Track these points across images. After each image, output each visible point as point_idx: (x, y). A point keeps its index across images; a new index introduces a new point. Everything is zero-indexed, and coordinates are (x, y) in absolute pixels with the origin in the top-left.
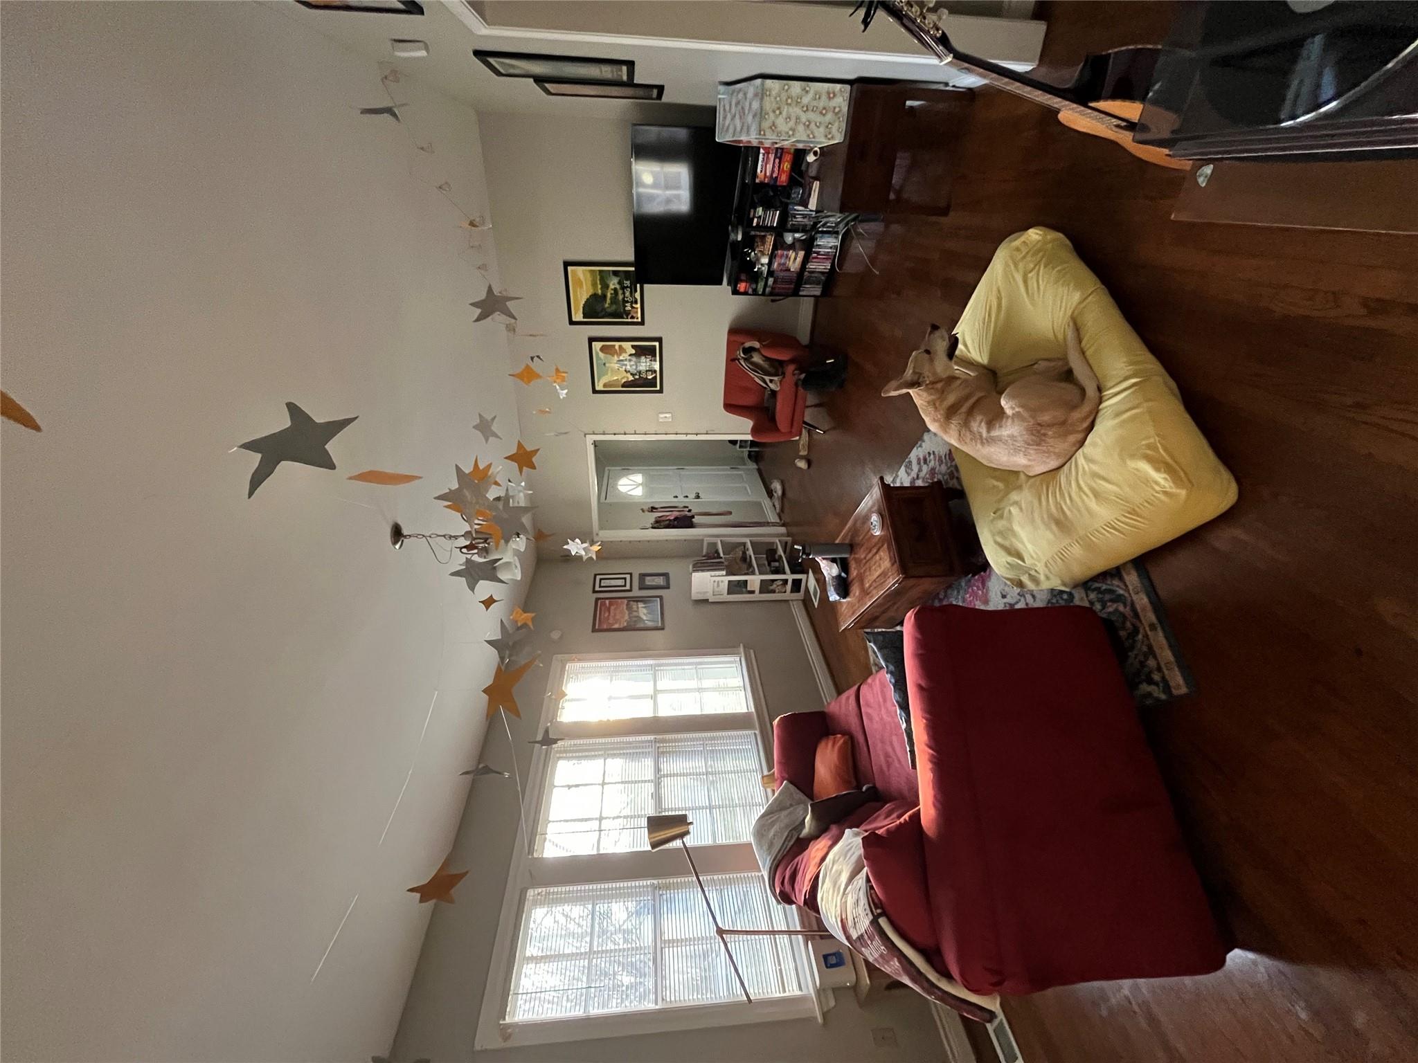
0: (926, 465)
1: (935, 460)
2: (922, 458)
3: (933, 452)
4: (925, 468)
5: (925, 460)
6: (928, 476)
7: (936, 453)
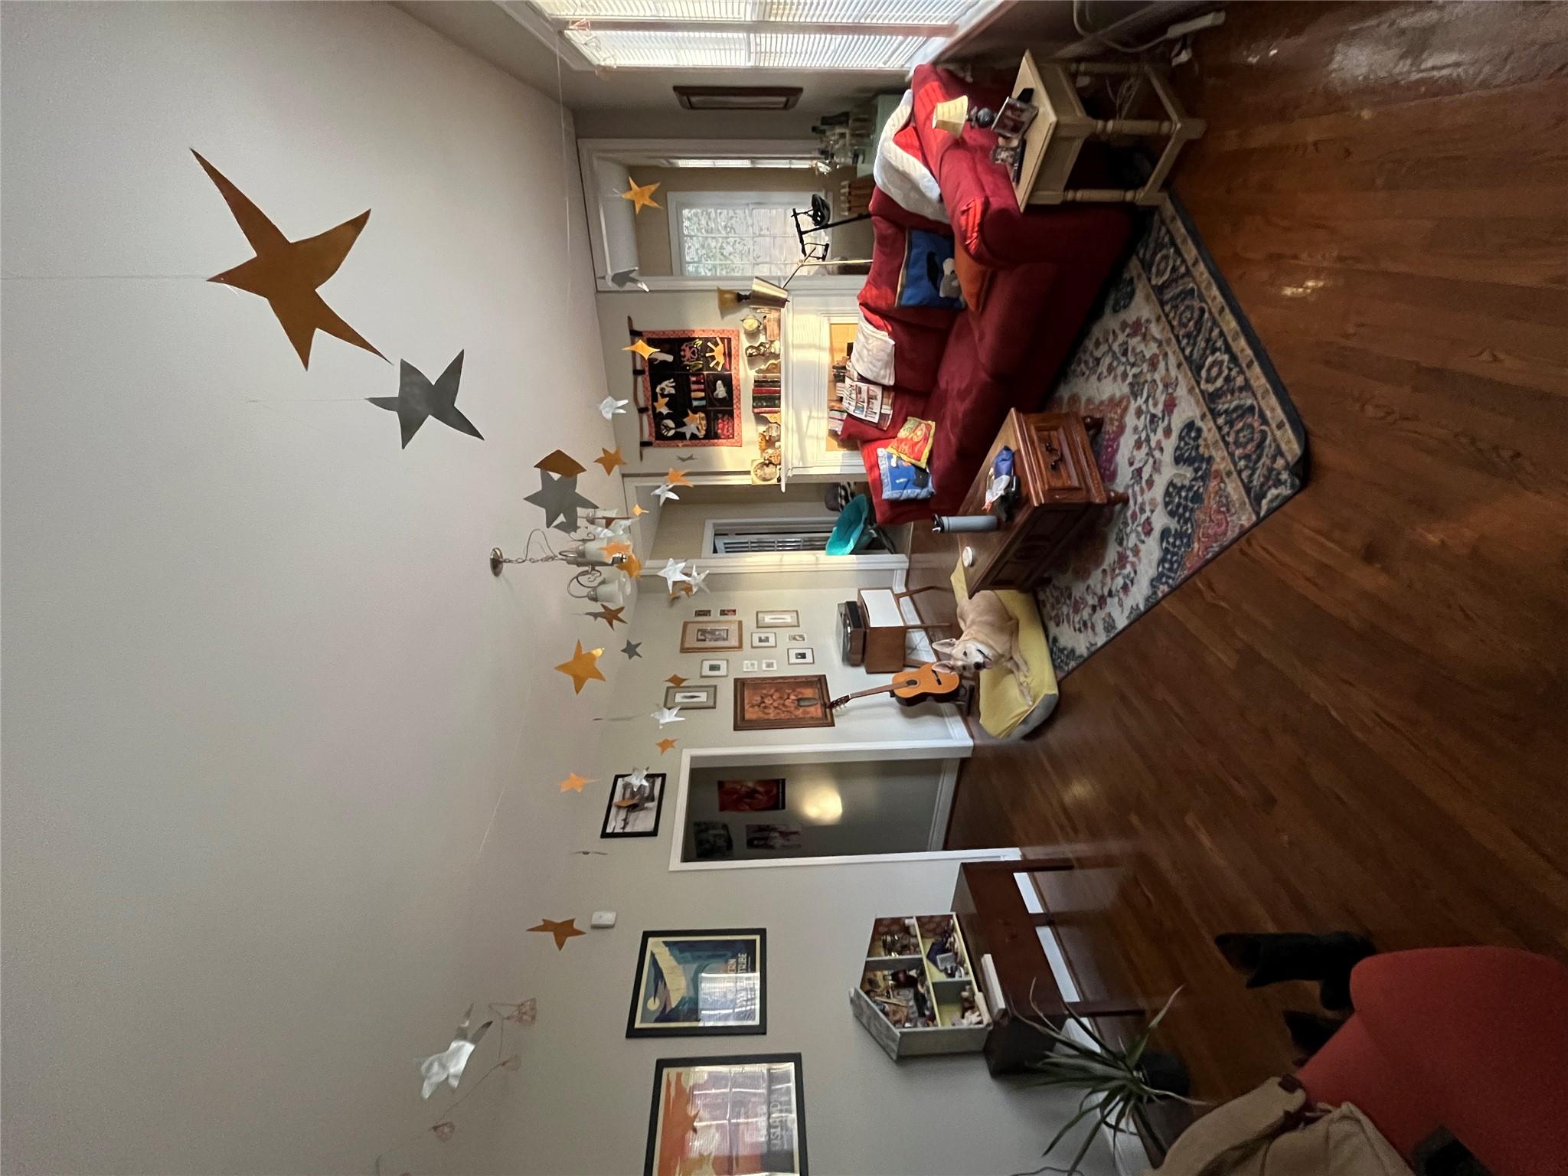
0: (1084, 618)
1: (1073, 621)
2: (1090, 630)
3: (1075, 630)
4: (1086, 616)
5: (1085, 624)
6: (1082, 606)
7: (1072, 628)
